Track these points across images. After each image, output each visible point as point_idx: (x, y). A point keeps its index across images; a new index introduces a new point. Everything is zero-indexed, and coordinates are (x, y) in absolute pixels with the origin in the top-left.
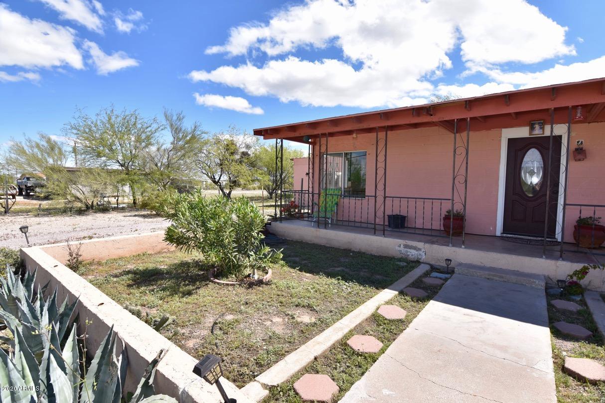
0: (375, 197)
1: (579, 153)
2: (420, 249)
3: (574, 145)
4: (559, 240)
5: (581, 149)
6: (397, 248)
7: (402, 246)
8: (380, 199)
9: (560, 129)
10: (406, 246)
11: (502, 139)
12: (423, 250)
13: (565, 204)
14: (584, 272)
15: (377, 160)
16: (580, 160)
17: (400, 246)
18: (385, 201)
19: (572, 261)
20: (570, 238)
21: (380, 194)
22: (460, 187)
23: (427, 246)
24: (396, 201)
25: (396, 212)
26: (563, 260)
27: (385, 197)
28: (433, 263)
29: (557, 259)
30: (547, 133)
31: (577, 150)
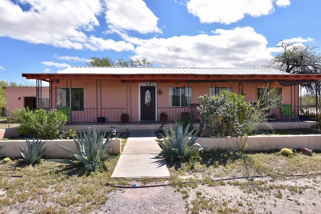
0: (97, 109)
1: (160, 92)
2: (117, 128)
3: (159, 90)
4: (157, 121)
5: (160, 91)
6: (108, 129)
7: (110, 127)
8: (99, 110)
9: (155, 84)
10: (111, 127)
11: (139, 86)
12: (118, 128)
13: (157, 108)
14: (162, 127)
15: (97, 93)
16: (160, 94)
17: (109, 128)
18: (101, 110)
19: (160, 124)
20: (159, 120)
21: (99, 107)
22: (129, 104)
23: (119, 126)
26: (158, 124)
28: (122, 132)
29: (157, 124)
30: (152, 85)
31: (159, 91)
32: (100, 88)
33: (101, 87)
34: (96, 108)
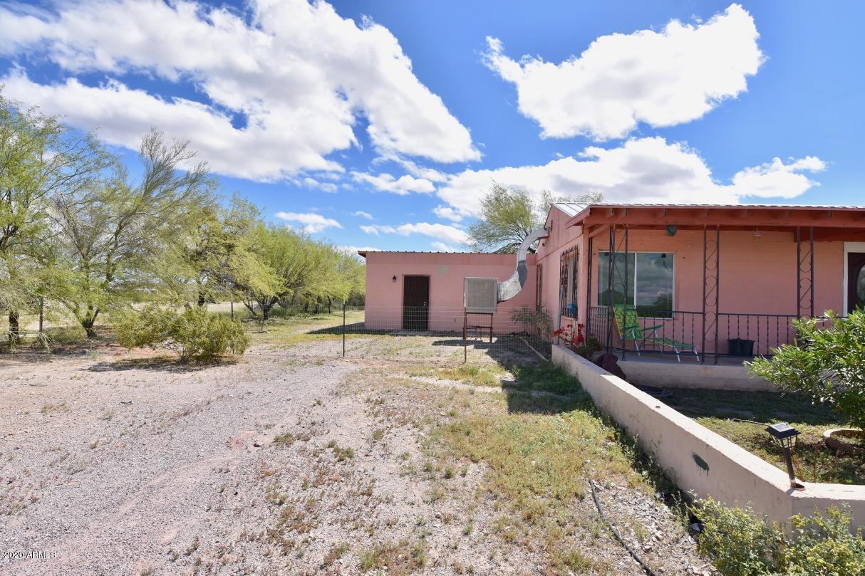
0: (704, 314)
8: (710, 318)
11: (845, 252)
15: (705, 267)
18: (717, 319)
21: (711, 309)
24: (734, 319)
25: (734, 336)
27: (717, 314)
32: (716, 252)
33: (718, 247)
34: (702, 311)
